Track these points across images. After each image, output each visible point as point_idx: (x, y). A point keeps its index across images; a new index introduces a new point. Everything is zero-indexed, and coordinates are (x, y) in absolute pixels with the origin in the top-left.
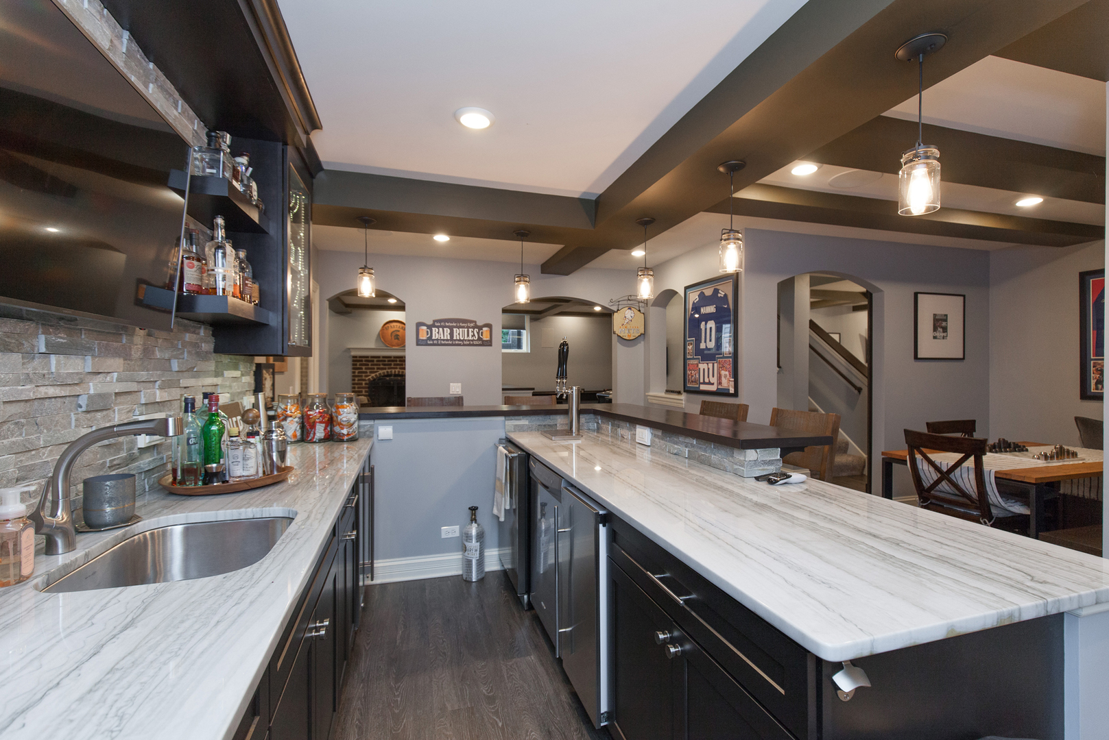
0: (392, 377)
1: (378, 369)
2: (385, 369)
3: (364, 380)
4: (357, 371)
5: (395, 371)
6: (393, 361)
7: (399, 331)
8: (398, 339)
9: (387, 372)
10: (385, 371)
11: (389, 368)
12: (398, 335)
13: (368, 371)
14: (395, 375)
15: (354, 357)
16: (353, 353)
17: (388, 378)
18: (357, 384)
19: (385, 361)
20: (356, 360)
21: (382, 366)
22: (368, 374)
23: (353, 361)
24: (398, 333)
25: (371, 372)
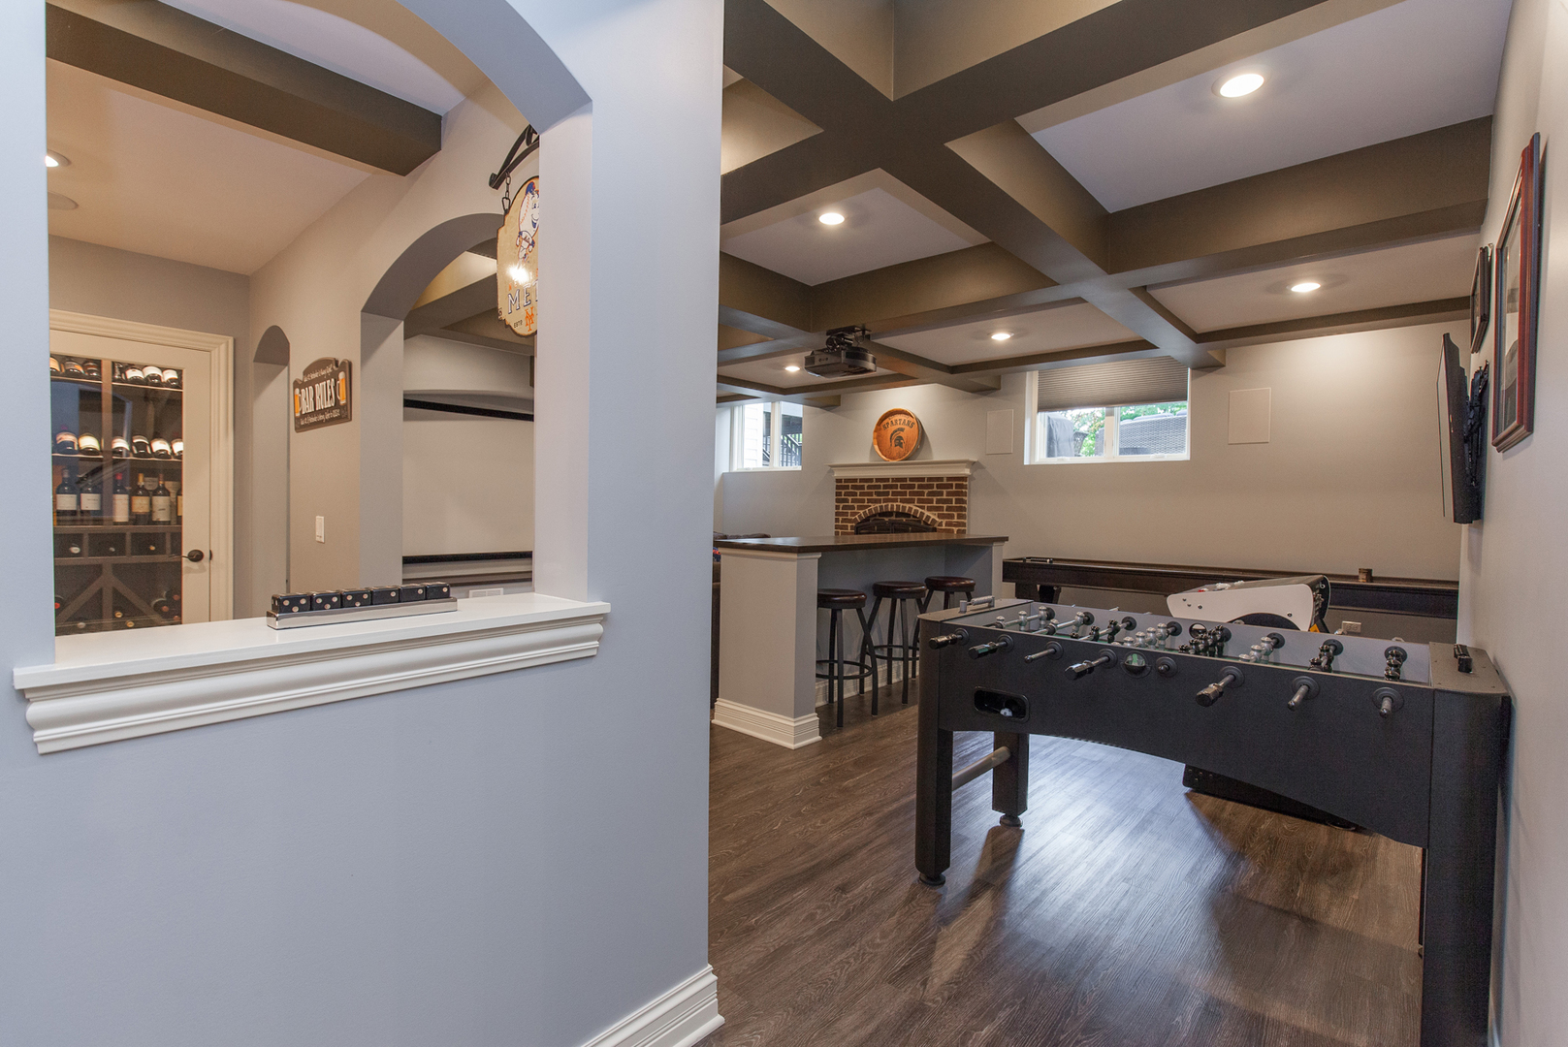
0: (893, 518)
1: (869, 501)
2: (879, 501)
3: (850, 521)
4: (841, 505)
5: (892, 506)
6: (891, 487)
7: (902, 430)
8: (900, 445)
9: (881, 507)
10: (878, 505)
11: (885, 501)
12: (901, 438)
13: (856, 505)
14: (898, 514)
15: (838, 481)
16: (838, 474)
17: (886, 519)
18: (841, 527)
19: (879, 487)
20: (842, 485)
21: (875, 497)
22: (856, 510)
23: (838, 487)
24: (902, 434)
25: (860, 508)
